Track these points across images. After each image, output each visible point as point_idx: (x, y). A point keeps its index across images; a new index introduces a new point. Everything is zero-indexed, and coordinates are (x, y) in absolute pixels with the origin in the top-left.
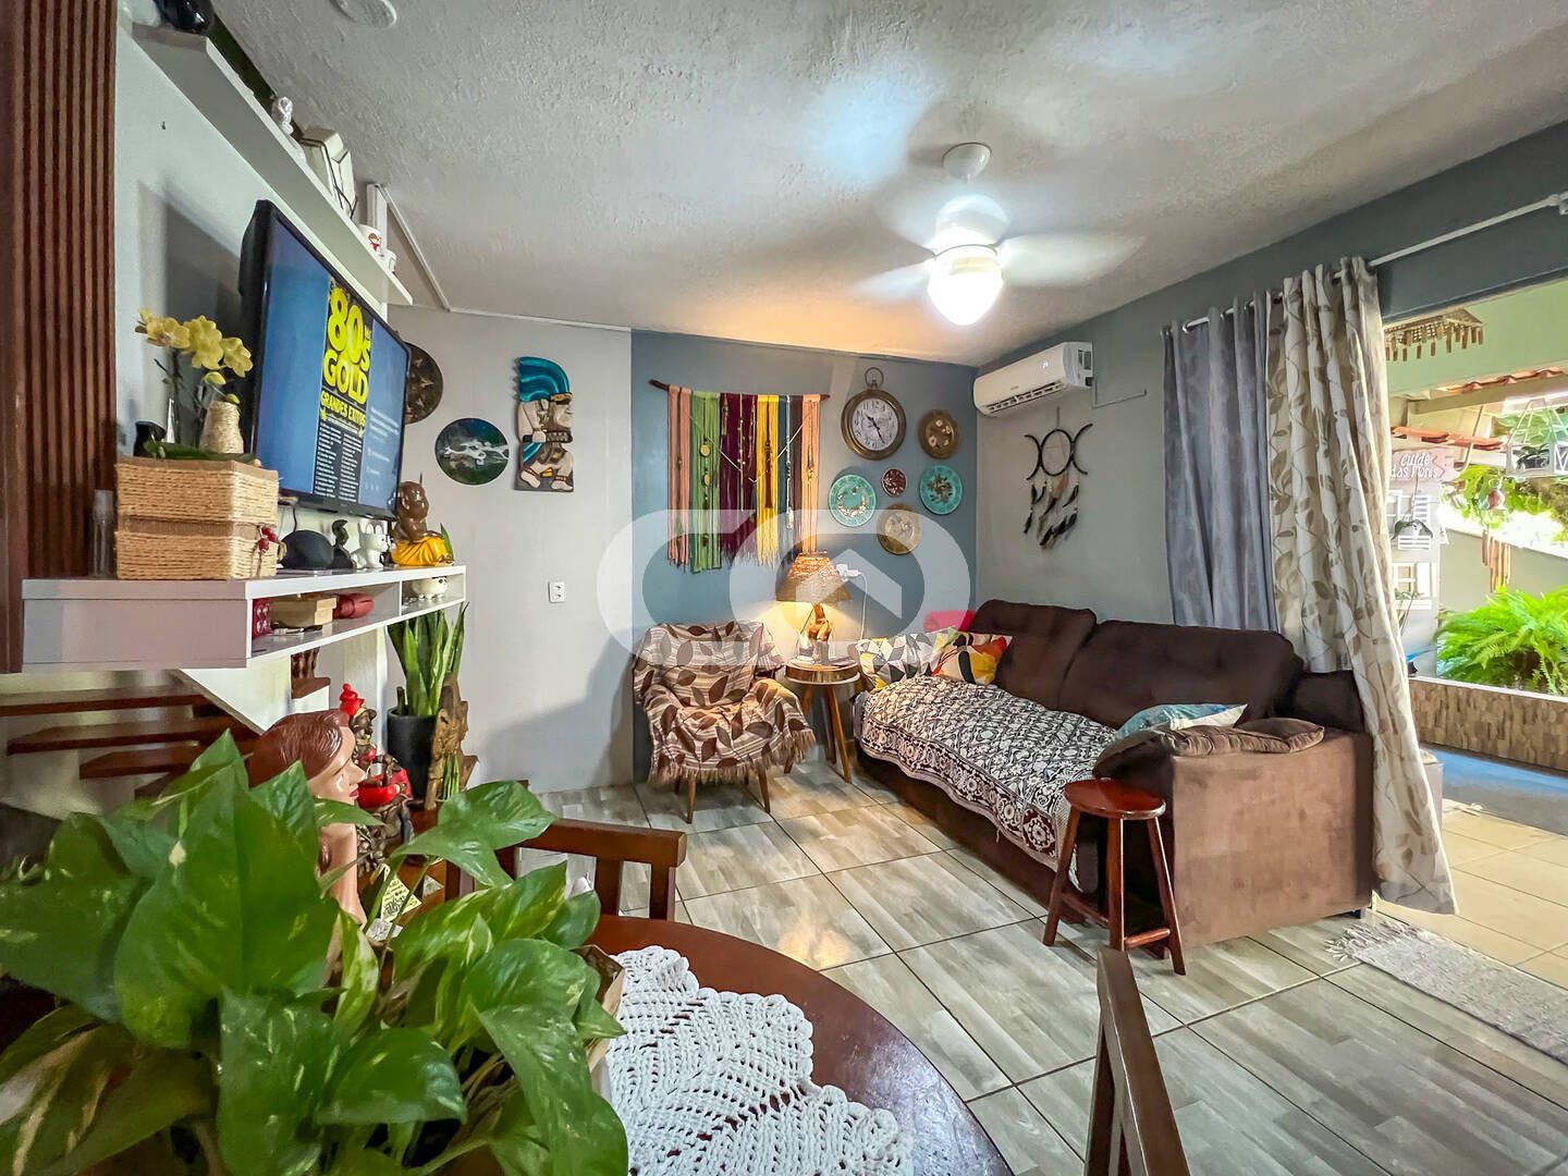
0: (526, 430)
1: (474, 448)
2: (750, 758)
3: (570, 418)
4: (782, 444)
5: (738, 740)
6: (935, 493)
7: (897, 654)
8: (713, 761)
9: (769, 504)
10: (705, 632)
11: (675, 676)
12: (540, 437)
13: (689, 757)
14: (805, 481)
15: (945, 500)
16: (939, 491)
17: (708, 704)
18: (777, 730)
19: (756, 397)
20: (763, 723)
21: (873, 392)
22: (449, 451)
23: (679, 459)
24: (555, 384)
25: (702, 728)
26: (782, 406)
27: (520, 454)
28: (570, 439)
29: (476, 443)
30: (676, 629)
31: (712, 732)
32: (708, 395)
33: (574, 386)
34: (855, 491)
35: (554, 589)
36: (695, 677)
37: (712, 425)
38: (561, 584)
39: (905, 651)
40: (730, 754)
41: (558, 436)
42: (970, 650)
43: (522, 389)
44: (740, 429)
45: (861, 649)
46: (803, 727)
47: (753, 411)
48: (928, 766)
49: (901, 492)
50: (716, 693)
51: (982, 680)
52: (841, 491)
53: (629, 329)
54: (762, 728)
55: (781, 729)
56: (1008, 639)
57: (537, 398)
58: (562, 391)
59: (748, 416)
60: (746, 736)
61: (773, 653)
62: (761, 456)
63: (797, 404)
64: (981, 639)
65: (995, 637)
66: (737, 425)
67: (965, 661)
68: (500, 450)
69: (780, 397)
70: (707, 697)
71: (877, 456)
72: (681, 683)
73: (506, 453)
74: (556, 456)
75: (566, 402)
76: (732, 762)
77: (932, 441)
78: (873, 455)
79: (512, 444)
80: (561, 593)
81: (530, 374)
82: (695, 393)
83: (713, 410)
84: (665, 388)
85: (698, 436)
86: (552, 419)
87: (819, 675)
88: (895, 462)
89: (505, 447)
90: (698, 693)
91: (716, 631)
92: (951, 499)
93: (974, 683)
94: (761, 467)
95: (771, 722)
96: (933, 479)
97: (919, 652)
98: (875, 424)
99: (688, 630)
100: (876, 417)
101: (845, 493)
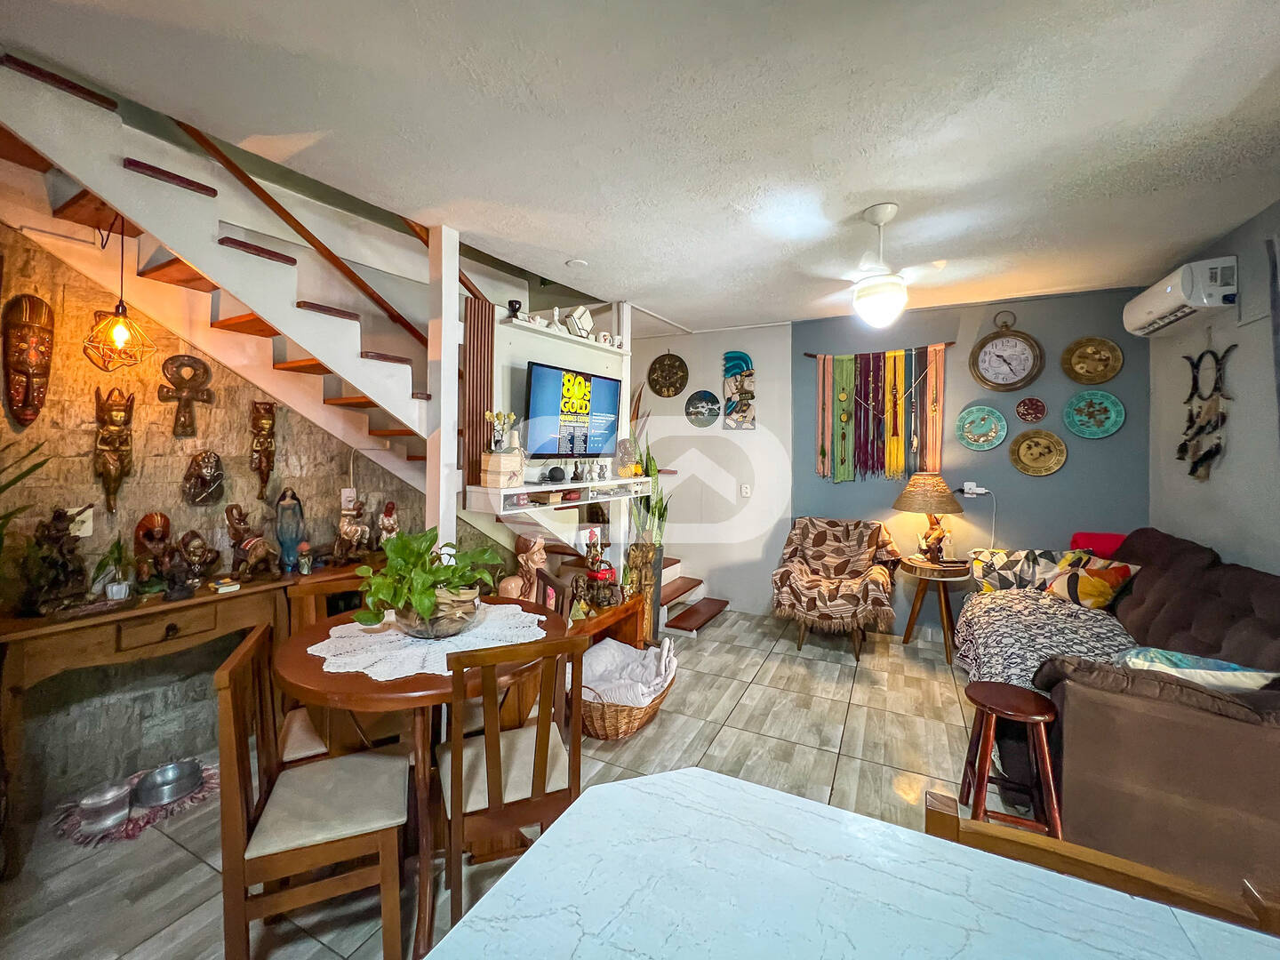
0: (729, 395)
1: (703, 407)
2: (842, 618)
3: (755, 385)
4: (908, 386)
5: (833, 603)
6: (1085, 418)
7: (1009, 566)
8: (815, 613)
9: (895, 433)
10: (839, 526)
11: (810, 553)
12: (736, 398)
13: (798, 605)
14: (930, 414)
15: (1100, 424)
16: (1091, 415)
17: (833, 576)
18: (862, 602)
19: (884, 353)
20: (855, 596)
21: (1004, 331)
22: (691, 409)
23: (824, 404)
24: (744, 366)
25: (809, 589)
26: (908, 357)
27: (727, 407)
28: (753, 397)
29: (704, 404)
30: (815, 521)
31: (814, 593)
32: (845, 357)
33: (757, 365)
34: (983, 419)
35: (743, 488)
36: (825, 556)
37: (848, 377)
38: (748, 486)
39: (1021, 562)
40: (826, 611)
41: (747, 395)
42: (1081, 572)
43: (727, 371)
44: (870, 379)
45: (973, 556)
46: (884, 605)
47: (882, 364)
48: (967, 657)
49: (1038, 418)
50: (840, 570)
51: (1087, 602)
52: (969, 420)
53: (790, 323)
54: (852, 599)
55: (866, 602)
56: (1134, 569)
57: (734, 375)
58: (748, 369)
59: (877, 369)
60: (839, 601)
61: (889, 548)
62: (888, 397)
63: (922, 353)
64: (1098, 563)
65: (1116, 564)
66: (868, 376)
67: (1073, 582)
68: (716, 407)
69: (906, 350)
70: (832, 571)
71: (1009, 388)
72: (813, 558)
73: (719, 408)
74: (745, 408)
75: (751, 375)
76: (829, 617)
77: (1080, 368)
78: (1002, 388)
79: (722, 403)
80: (748, 491)
81: (731, 361)
82: (835, 357)
83: (850, 368)
84: (815, 357)
85: (838, 388)
86: (742, 386)
87: (918, 571)
88: (1033, 392)
89: (718, 405)
90: (826, 568)
91: (847, 526)
92: (1108, 424)
93: (1079, 604)
94: (888, 406)
95: (860, 596)
96: (1082, 405)
97: (1037, 567)
98: (1005, 361)
99: (827, 523)
100: (1005, 354)
101: (972, 422)
